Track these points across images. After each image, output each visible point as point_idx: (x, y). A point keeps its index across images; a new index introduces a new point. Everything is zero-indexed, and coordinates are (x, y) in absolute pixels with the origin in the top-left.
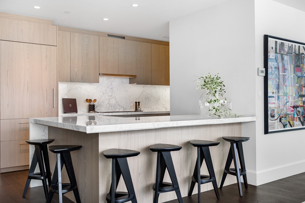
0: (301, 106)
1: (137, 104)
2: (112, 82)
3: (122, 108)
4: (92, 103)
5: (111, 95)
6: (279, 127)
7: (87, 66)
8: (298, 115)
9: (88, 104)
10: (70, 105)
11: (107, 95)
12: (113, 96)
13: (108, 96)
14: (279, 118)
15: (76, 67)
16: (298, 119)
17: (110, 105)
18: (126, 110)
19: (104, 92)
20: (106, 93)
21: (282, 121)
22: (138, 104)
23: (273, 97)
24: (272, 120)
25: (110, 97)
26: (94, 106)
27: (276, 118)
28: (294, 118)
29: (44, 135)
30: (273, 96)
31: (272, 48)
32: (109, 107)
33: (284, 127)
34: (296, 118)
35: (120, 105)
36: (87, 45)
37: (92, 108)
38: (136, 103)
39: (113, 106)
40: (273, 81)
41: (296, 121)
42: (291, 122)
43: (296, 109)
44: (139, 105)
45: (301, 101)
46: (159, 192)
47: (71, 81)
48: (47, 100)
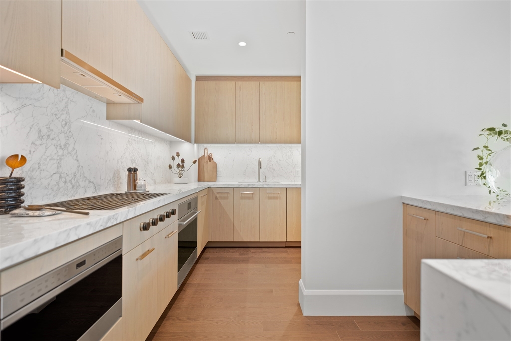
3: (92, 184)
5: (65, 145)
12: (70, 149)
13: (56, 147)
17: (61, 177)
18: (99, 189)
25: (61, 152)
32: (58, 183)
35: (86, 178)
39: (70, 181)
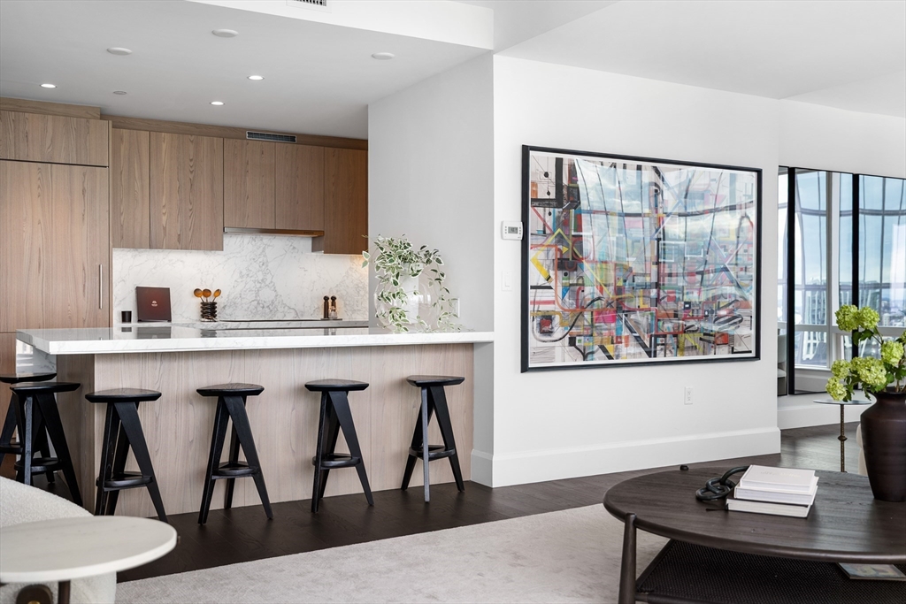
0: (643, 310)
1: (329, 303)
2: (264, 248)
3: (292, 311)
4: (210, 300)
5: (262, 280)
6: (567, 356)
7: (191, 210)
8: (632, 332)
9: (199, 300)
10: (154, 302)
11: (253, 279)
12: (267, 283)
13: (254, 282)
14: (568, 336)
15: (164, 214)
16: (632, 342)
17: (258, 303)
18: (302, 315)
19: (244, 272)
20: (248, 275)
21: (577, 344)
22: (330, 301)
23: (550, 288)
24: (544, 342)
25: (258, 285)
26: (213, 305)
27: (557, 334)
28: (621, 337)
29: (48, 367)
30: (547, 285)
31: (546, 175)
32: (256, 308)
33: (585, 358)
34: (627, 337)
35: (285, 305)
36: (191, 160)
37: (209, 311)
38: (326, 299)
39: (268, 307)
40: (548, 251)
41: (627, 346)
42: (609, 347)
43: (626, 315)
44: (333, 304)
45: (644, 296)
46: (214, 478)
47: (151, 247)
48: (84, 291)
